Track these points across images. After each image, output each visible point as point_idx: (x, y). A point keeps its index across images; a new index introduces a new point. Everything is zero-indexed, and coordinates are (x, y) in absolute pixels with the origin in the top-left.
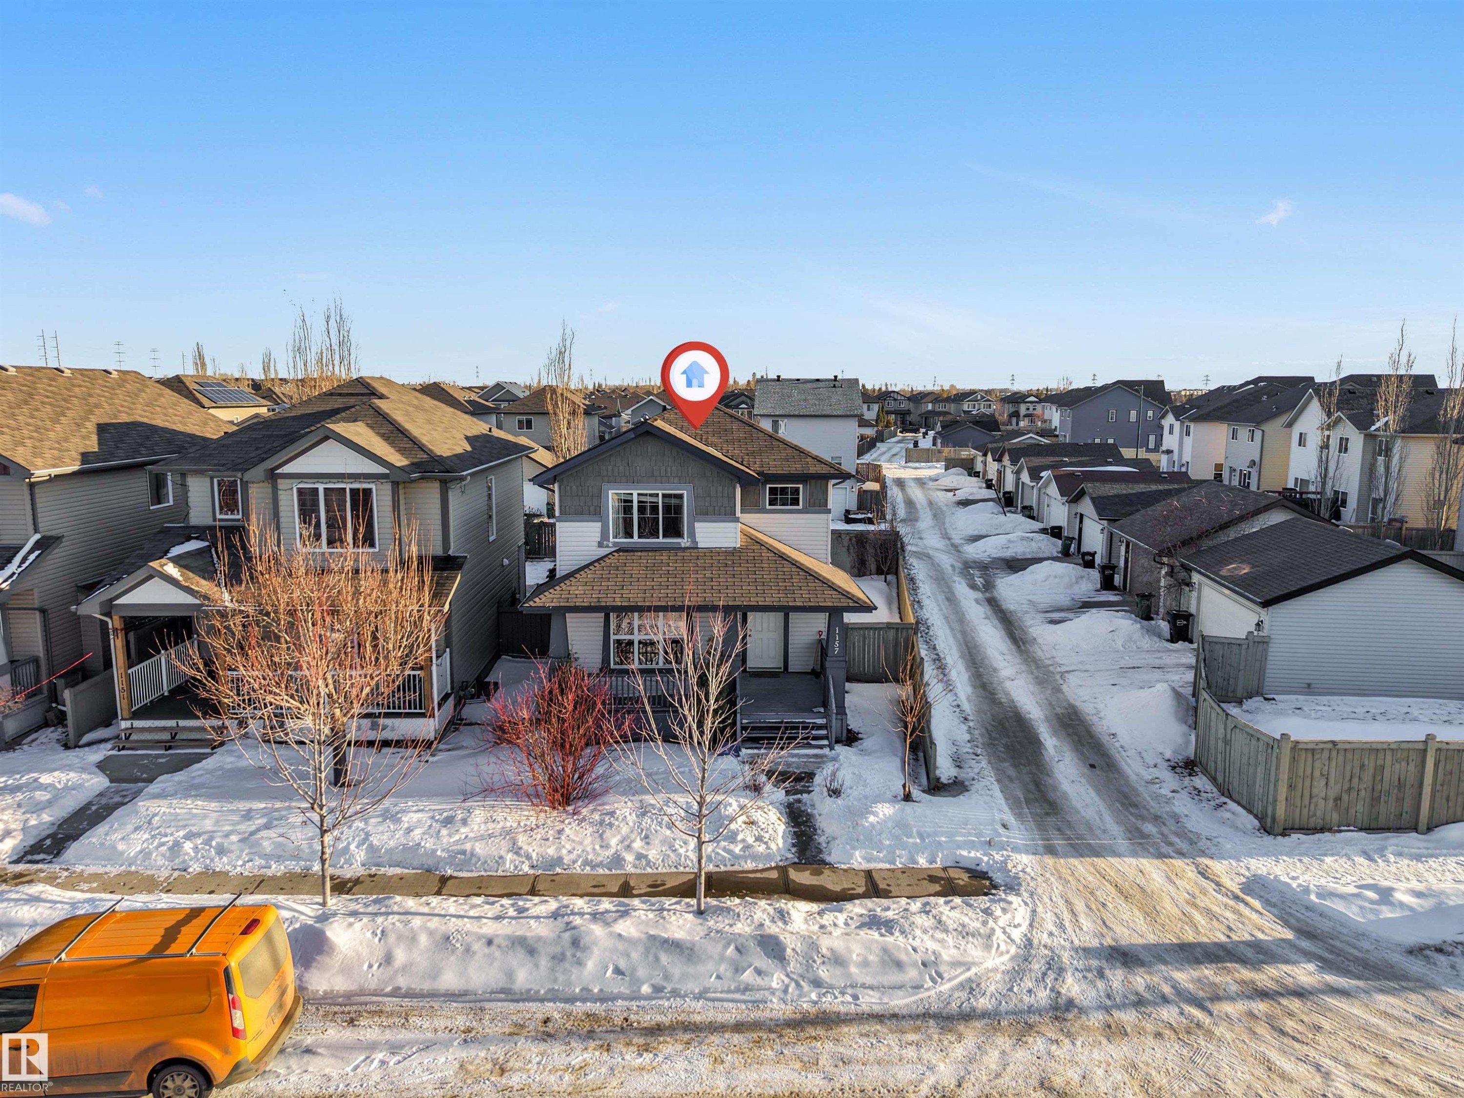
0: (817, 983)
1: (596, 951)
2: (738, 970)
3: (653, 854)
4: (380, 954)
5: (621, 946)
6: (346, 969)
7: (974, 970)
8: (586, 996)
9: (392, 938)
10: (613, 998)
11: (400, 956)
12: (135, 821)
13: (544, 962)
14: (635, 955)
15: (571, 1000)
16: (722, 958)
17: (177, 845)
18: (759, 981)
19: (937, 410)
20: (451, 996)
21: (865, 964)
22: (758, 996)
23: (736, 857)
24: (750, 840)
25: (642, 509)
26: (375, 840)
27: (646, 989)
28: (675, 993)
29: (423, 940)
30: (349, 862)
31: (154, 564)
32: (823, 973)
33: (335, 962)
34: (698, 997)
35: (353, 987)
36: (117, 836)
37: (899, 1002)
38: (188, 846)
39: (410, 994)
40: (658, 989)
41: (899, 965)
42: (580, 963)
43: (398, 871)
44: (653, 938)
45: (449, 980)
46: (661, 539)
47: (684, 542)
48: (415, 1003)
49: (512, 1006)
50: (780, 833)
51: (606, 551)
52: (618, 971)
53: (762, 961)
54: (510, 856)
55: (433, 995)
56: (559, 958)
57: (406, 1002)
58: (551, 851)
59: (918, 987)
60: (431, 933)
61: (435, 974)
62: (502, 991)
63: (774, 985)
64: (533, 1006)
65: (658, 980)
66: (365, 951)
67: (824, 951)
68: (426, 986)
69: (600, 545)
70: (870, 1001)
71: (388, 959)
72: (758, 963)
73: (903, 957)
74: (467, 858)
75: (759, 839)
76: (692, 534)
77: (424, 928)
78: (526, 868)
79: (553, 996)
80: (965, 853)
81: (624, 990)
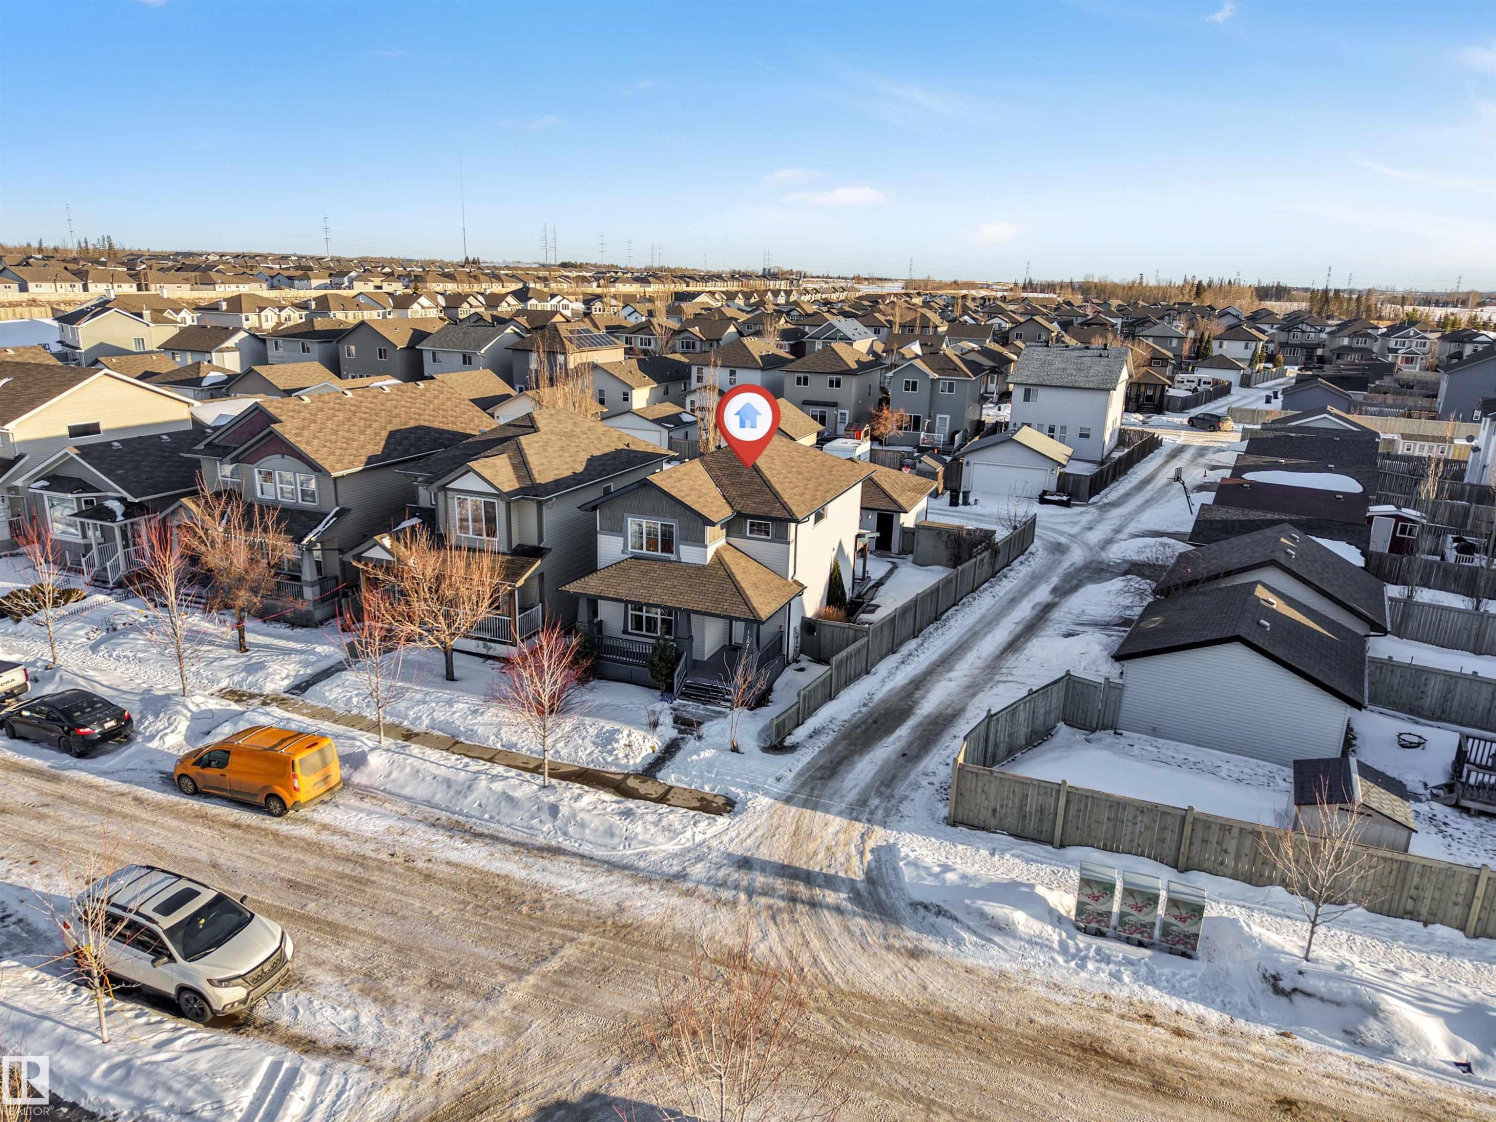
0: (565, 834)
1: (476, 793)
2: (532, 818)
3: (564, 753)
4: (387, 772)
5: (488, 793)
6: (370, 775)
7: (650, 848)
8: (460, 813)
9: (395, 765)
10: (472, 817)
11: (395, 775)
12: (339, 682)
13: (452, 793)
14: (491, 799)
15: (453, 813)
16: (529, 810)
17: (351, 697)
18: (538, 826)
19: (1355, 345)
20: (406, 798)
21: (596, 830)
22: (535, 833)
23: (607, 763)
24: (621, 755)
25: (648, 534)
26: (435, 715)
27: (486, 816)
28: (498, 822)
29: (408, 769)
30: (420, 724)
31: (377, 538)
32: (571, 829)
33: (366, 770)
34: (508, 826)
35: (369, 784)
36: (327, 688)
37: (600, 853)
38: (355, 700)
39: (390, 793)
40: (492, 817)
41: (612, 835)
42: (466, 797)
43: (440, 733)
44: (504, 793)
45: (408, 791)
46: (659, 553)
47: (673, 557)
48: (391, 797)
49: (428, 809)
50: (644, 754)
51: (626, 556)
52: (480, 805)
53: (545, 816)
54: (493, 737)
55: (399, 795)
56: (458, 792)
57: (387, 796)
58: (514, 739)
59: (614, 848)
60: (413, 767)
61: (405, 785)
62: (428, 801)
63: (545, 829)
64: (437, 811)
65: (494, 814)
66: (381, 768)
67: (578, 819)
68: (397, 791)
69: (623, 552)
70: (586, 849)
71: (390, 774)
72: (543, 817)
73: (617, 832)
74: (471, 733)
75: (626, 756)
76: (678, 554)
77: (411, 764)
78: (499, 746)
79: (447, 810)
80: (733, 789)
81: (477, 814)
